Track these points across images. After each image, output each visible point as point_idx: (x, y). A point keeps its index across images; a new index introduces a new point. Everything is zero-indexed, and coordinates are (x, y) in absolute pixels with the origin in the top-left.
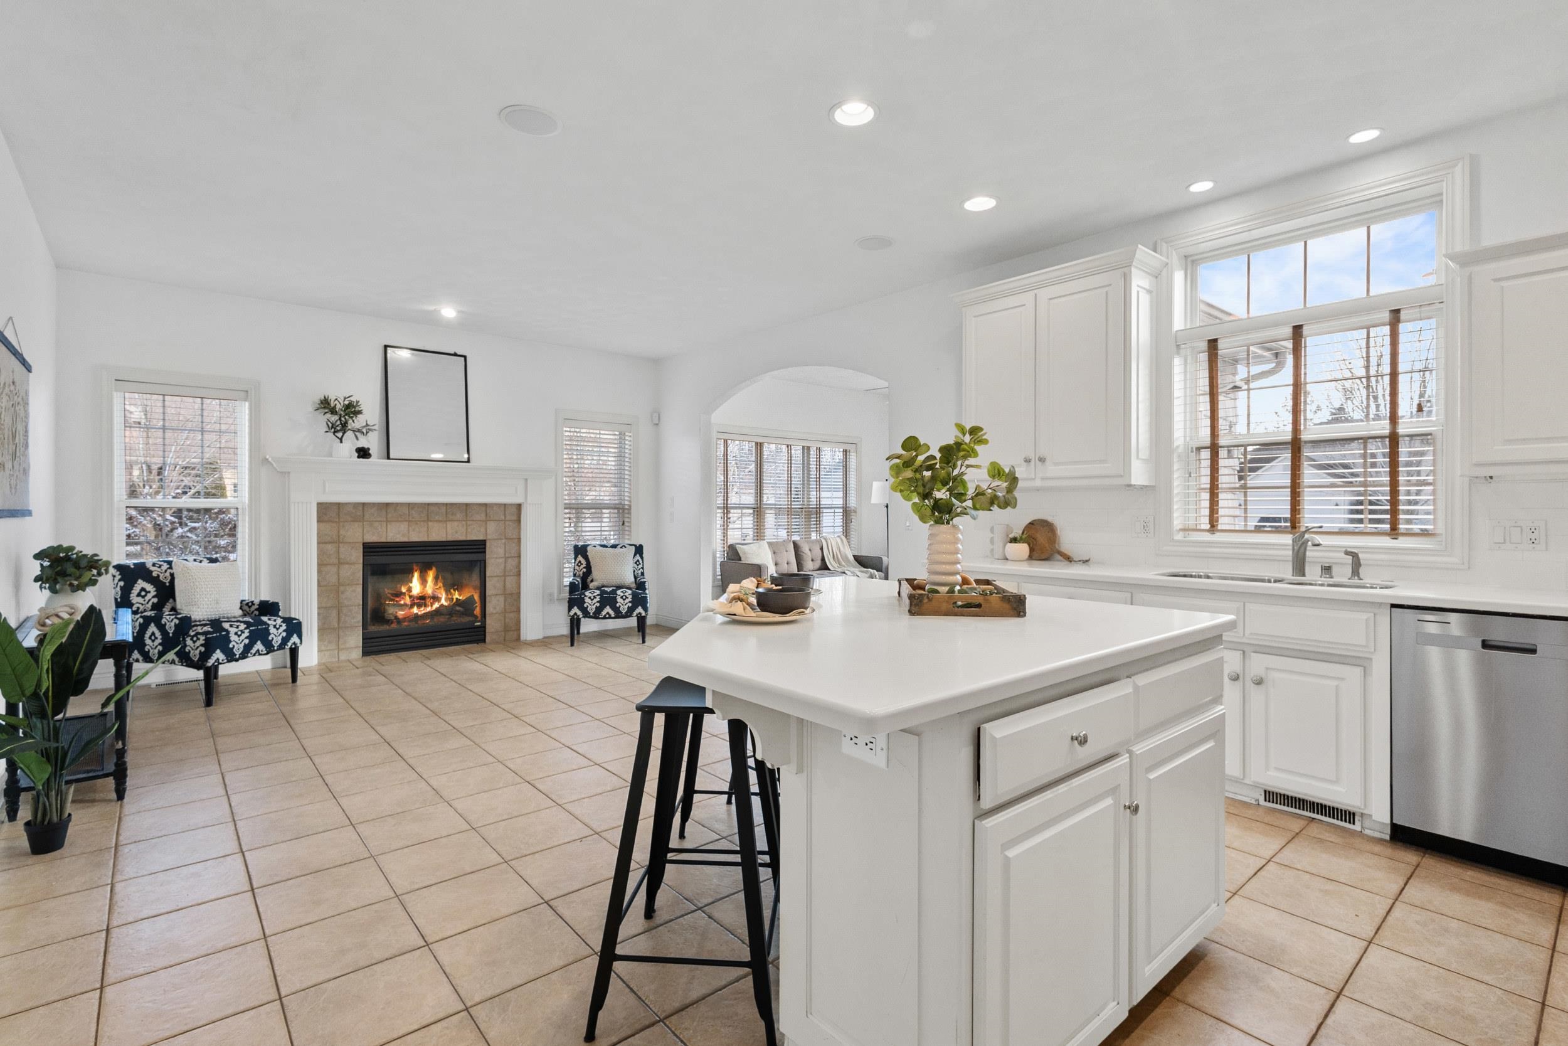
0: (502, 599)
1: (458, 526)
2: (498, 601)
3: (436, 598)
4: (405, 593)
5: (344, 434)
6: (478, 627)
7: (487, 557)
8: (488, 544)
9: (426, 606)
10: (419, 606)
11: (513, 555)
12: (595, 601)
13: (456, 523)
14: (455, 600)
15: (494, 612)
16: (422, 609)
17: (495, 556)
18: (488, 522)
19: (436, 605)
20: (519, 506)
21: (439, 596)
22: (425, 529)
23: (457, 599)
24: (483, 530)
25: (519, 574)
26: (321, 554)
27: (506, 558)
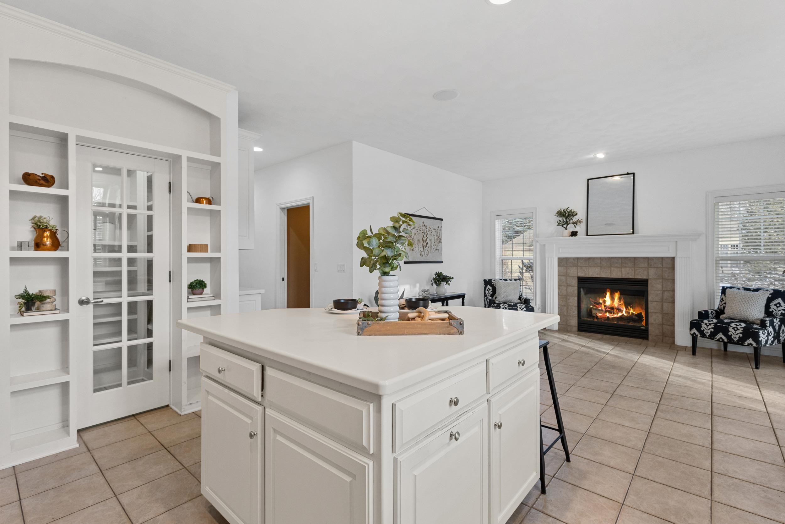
0: (660, 316)
1: (629, 270)
2: (657, 316)
3: (620, 310)
4: (601, 304)
5: (567, 225)
6: (642, 330)
7: (649, 289)
8: (649, 282)
9: (614, 313)
10: (610, 313)
11: (669, 290)
12: (710, 327)
13: (628, 269)
14: (631, 313)
15: (654, 323)
16: (612, 315)
17: (655, 289)
18: (650, 269)
19: (620, 314)
20: (673, 259)
21: (622, 309)
22: (610, 271)
23: (632, 313)
24: (646, 273)
25: (673, 302)
26: (560, 281)
27: (663, 292)
